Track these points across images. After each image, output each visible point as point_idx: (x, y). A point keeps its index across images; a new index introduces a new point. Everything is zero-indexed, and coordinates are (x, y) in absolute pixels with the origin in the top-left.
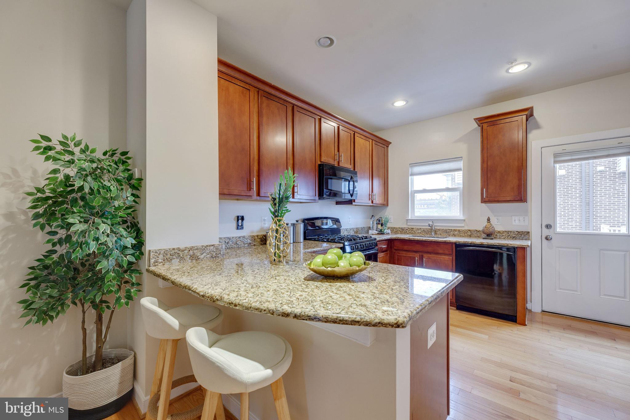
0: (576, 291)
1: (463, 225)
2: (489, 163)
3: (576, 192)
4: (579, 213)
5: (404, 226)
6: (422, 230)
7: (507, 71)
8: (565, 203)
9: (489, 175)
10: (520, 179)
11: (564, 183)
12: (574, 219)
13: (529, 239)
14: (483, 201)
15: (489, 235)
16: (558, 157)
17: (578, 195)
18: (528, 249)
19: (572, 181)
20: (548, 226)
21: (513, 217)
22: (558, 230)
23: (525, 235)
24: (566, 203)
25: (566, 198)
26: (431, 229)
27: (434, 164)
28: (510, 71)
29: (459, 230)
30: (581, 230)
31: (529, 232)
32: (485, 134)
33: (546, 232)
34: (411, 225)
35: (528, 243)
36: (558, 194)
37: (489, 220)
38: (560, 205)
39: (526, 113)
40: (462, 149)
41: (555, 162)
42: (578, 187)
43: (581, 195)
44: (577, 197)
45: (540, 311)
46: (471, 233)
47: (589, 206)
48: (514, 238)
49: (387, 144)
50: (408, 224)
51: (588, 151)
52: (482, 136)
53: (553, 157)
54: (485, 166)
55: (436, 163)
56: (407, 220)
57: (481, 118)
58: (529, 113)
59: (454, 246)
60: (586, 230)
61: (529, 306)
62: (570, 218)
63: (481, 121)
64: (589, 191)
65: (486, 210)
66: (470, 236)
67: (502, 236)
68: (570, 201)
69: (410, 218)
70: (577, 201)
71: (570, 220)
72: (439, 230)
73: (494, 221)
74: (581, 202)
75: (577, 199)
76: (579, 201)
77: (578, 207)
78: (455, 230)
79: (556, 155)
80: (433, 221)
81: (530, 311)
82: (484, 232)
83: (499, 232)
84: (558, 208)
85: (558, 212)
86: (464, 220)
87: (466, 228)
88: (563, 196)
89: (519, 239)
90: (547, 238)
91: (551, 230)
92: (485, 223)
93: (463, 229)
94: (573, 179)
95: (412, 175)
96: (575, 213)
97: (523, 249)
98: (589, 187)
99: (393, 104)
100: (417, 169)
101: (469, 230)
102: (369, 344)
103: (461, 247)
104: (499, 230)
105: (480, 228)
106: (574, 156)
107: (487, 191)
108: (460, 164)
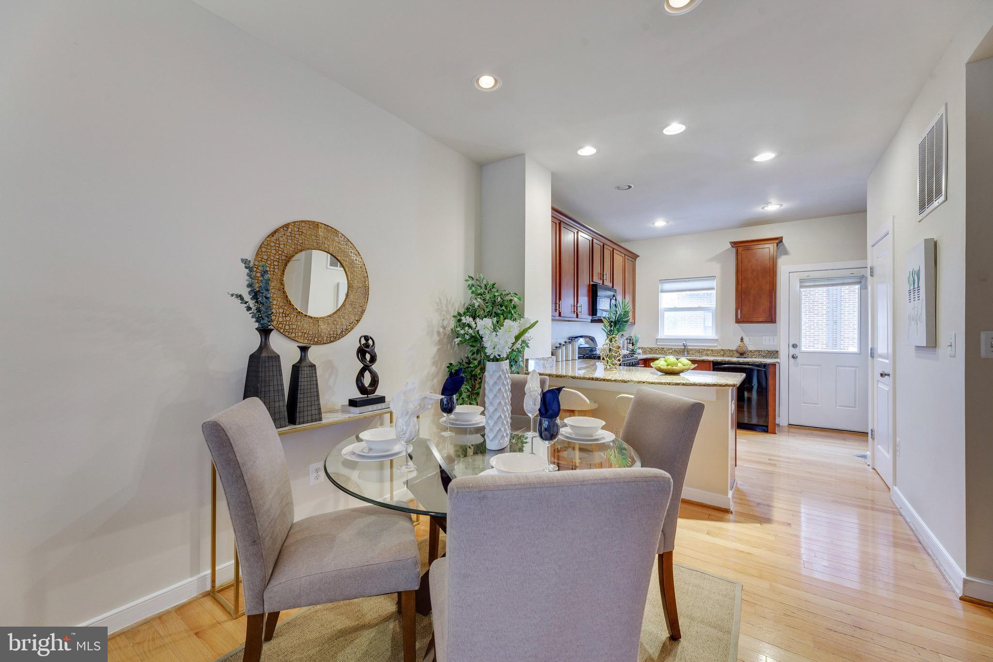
0: (817, 404)
1: (716, 345)
2: (743, 286)
3: (823, 308)
4: (826, 333)
5: (653, 346)
6: (674, 350)
7: (763, 208)
8: (810, 321)
9: (743, 297)
10: (771, 302)
11: (809, 297)
12: (820, 340)
13: (778, 358)
14: (738, 321)
15: (742, 354)
16: (804, 284)
17: (824, 312)
18: (777, 365)
19: (818, 295)
20: (795, 346)
21: (764, 337)
22: (803, 349)
23: (775, 354)
24: (812, 321)
25: (812, 315)
26: (685, 349)
27: (686, 281)
28: (765, 208)
29: (712, 350)
30: (828, 349)
31: (778, 351)
32: (739, 257)
33: (793, 351)
34: (660, 344)
35: (778, 360)
36: (803, 310)
37: (742, 339)
38: (805, 323)
39: (777, 241)
40: (716, 268)
41: (801, 287)
42: (825, 302)
43: (828, 312)
44: (823, 314)
45: (787, 424)
46: (724, 352)
47: (836, 325)
48: (764, 357)
49: (635, 257)
50: (658, 344)
51: (828, 279)
52: (737, 259)
53: (799, 282)
54: (740, 288)
55: (688, 281)
56: (657, 339)
57: (737, 242)
58: (779, 241)
59: (712, 364)
60: (833, 349)
61: (777, 422)
62: (815, 340)
63: (735, 244)
64: (836, 307)
65: (739, 330)
66: (723, 356)
67: (754, 355)
68: (815, 319)
69: (659, 337)
70: (823, 318)
71: (816, 341)
72: (692, 349)
73: (746, 340)
74: (827, 321)
75: (823, 316)
76: (825, 318)
77: (824, 326)
78: (708, 350)
79: (802, 281)
80: (686, 340)
81: (778, 425)
82: (737, 351)
83: (751, 351)
84: (803, 327)
85: (803, 332)
86: (717, 340)
87: (719, 348)
88: (809, 312)
89: (769, 358)
90: (793, 357)
91: (797, 349)
92: (739, 343)
93: (716, 349)
94: (819, 293)
95: (662, 291)
96: (821, 333)
97: (774, 365)
98: (836, 303)
99: (653, 224)
100: (667, 286)
101: (722, 350)
102: (715, 400)
103: (718, 365)
104: (751, 350)
105: (734, 348)
106: (818, 282)
107: (741, 312)
108: (713, 283)
